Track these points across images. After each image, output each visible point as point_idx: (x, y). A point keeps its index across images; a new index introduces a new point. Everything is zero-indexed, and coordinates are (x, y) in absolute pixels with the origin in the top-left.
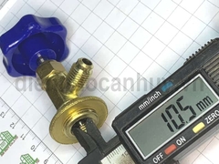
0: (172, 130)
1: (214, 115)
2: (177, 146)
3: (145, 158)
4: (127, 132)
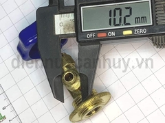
0: (110, 24)
1: (141, 31)
2: (107, 36)
3: (83, 31)
4: (82, 8)
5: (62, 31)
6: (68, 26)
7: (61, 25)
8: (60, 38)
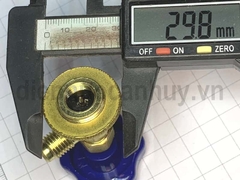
1: (226, 48)
3: (133, 43)
4: (133, 7)
5: (48, 45)
6: (58, 38)
7: (47, 35)
8: (43, 56)
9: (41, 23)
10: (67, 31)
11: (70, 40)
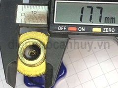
1: (110, 30)
2: (77, 30)
4: (56, 1)
5: (23, 20)
6: (29, 17)
7: (23, 15)
8: (20, 27)
9: (20, 7)
10: (35, 13)
11: (37, 18)
